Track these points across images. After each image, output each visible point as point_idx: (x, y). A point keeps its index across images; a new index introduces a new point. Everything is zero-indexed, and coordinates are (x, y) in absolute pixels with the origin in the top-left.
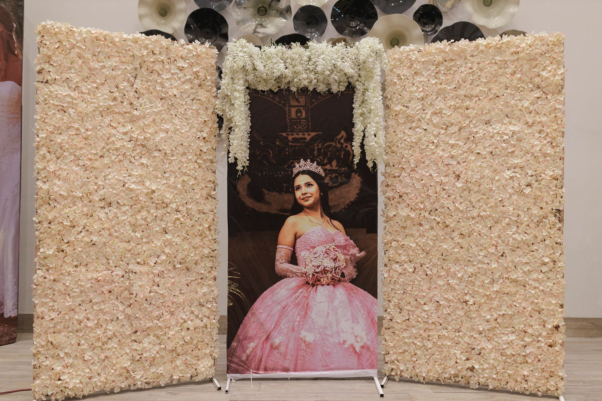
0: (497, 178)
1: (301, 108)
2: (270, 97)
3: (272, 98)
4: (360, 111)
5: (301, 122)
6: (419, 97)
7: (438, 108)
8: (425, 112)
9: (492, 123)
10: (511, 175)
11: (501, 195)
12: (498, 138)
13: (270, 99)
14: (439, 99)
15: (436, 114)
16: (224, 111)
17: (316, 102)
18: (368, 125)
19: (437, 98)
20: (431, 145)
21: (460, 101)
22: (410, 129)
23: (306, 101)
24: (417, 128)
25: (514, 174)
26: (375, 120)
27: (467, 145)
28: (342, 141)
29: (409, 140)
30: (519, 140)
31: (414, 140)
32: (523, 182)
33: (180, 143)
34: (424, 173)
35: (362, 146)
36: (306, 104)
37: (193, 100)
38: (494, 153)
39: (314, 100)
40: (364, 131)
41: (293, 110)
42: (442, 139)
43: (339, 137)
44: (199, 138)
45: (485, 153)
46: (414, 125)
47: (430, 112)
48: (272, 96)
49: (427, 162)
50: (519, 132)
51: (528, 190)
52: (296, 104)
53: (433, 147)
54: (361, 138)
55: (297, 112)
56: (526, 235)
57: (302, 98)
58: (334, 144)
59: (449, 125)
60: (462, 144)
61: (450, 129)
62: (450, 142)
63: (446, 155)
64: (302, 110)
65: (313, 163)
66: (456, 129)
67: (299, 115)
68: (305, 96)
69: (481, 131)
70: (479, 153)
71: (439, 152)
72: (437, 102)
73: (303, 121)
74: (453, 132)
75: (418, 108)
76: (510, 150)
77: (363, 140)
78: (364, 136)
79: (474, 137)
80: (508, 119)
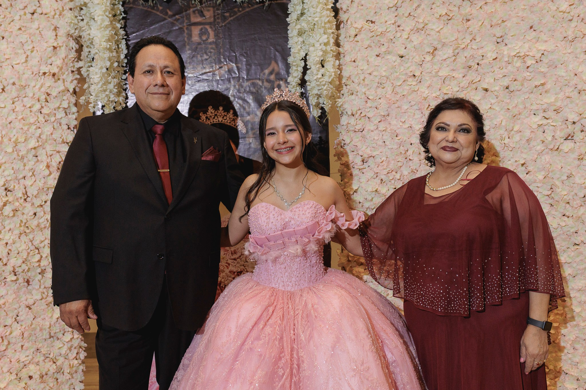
0: (516, 128)
1: (207, 27)
2: (158, 10)
3: (161, 12)
4: (298, 27)
5: (207, 48)
6: (391, 5)
7: (421, 21)
8: (401, 28)
9: (506, 41)
10: (540, 123)
11: (524, 156)
12: (518, 64)
13: (158, 13)
14: (423, 6)
15: (418, 30)
16: (81, 29)
17: (230, 16)
18: (311, 49)
19: (419, 6)
20: (410, 80)
21: (456, 9)
22: (377, 56)
23: (214, 16)
24: (389, 53)
25: (545, 122)
26: (321, 41)
27: (467, 78)
28: (272, 77)
29: (375, 73)
30: (553, 66)
31: (384, 74)
32: (560, 134)
33: (11, 81)
34: (401, 124)
35: (303, 83)
36: (215, 20)
37: (33, 14)
38: (511, 89)
39: (227, 14)
40: (305, 59)
41: (196, 31)
42: (428, 71)
43: (267, 72)
44: (44, 73)
45: (497, 88)
46: (383, 49)
47: (407, 29)
48: (161, 8)
49: (405, 107)
50: (552, 52)
51: (567, 146)
52: (199, 19)
53: (414, 83)
54: (301, 69)
55: (202, 33)
56: (565, 218)
57: (208, 11)
58: (260, 83)
59: (439, 46)
60: (461, 76)
61: (440, 53)
62: (440, 74)
63: (434, 95)
64: (210, 30)
65: (228, 112)
66: (449, 52)
67: (204, 38)
68: (213, 7)
69: (489, 54)
70: (486, 90)
71: (422, 90)
72: (419, 11)
73: (210, 46)
74: (445, 57)
75: (389, 23)
76: (538, 83)
77: (304, 73)
78: (305, 69)
79: (478, 64)
80: (534, 33)
